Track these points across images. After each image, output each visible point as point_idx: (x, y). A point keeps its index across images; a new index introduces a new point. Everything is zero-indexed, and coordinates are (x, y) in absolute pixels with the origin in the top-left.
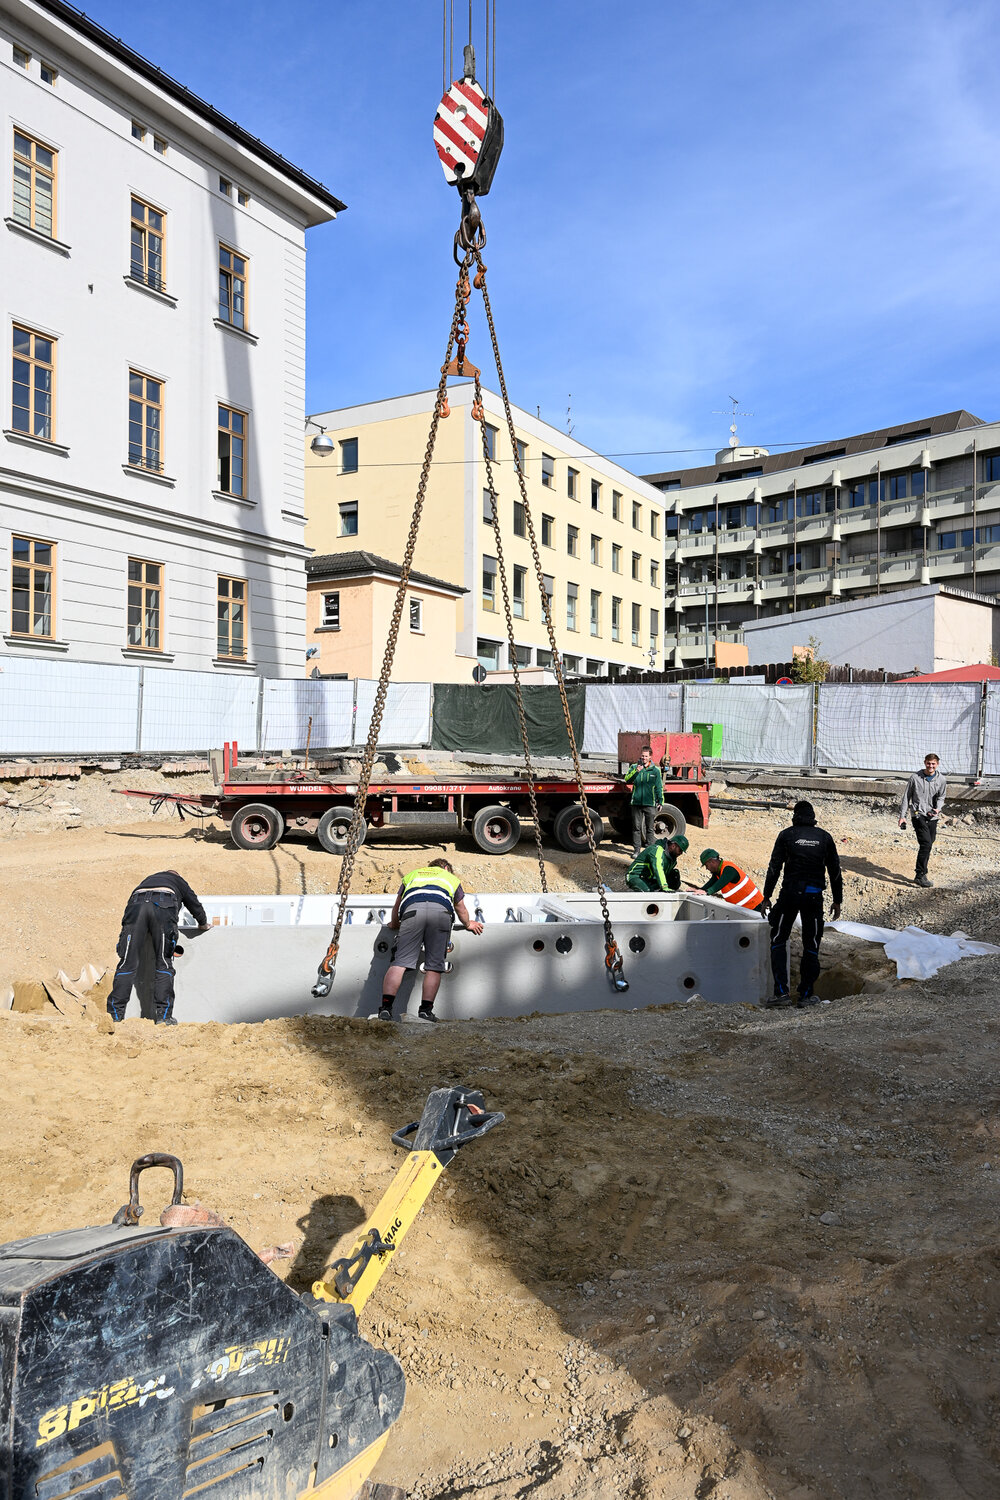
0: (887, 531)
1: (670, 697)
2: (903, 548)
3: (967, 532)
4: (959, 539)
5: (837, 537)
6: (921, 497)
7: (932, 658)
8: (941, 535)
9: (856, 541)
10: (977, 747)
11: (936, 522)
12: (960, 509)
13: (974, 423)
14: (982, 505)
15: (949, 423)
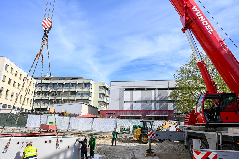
0: (71, 91)
1: (45, 117)
2: (73, 94)
3: (82, 93)
4: (81, 94)
5: (63, 91)
6: (76, 88)
7: (81, 112)
8: (78, 93)
9: (66, 92)
10: (92, 126)
11: (78, 91)
12: (81, 90)
13: (84, 79)
14: (84, 90)
15: (80, 78)
